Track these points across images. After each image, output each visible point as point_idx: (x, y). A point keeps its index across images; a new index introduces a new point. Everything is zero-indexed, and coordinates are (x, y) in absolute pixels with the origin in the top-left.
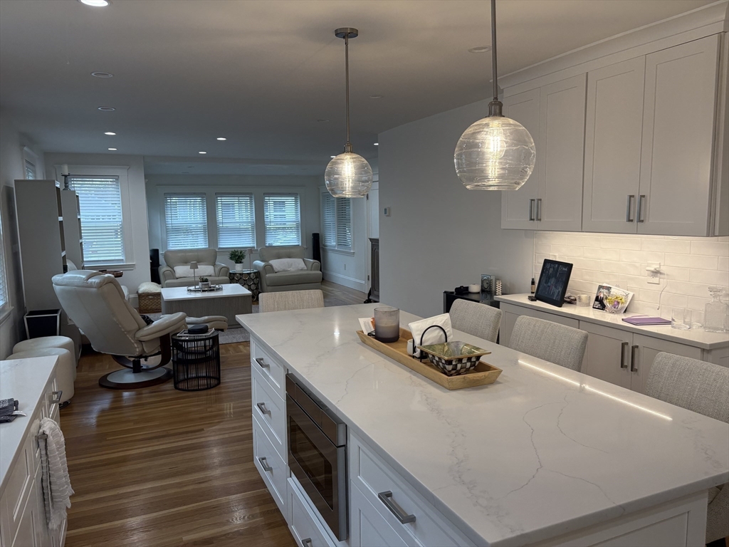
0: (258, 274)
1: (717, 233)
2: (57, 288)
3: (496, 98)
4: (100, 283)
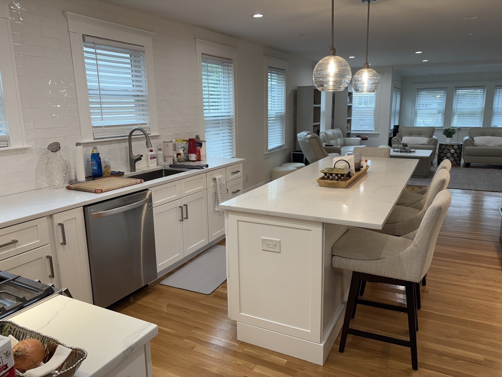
0: (460, 147)
2: (299, 139)
3: (333, 47)
4: (310, 137)
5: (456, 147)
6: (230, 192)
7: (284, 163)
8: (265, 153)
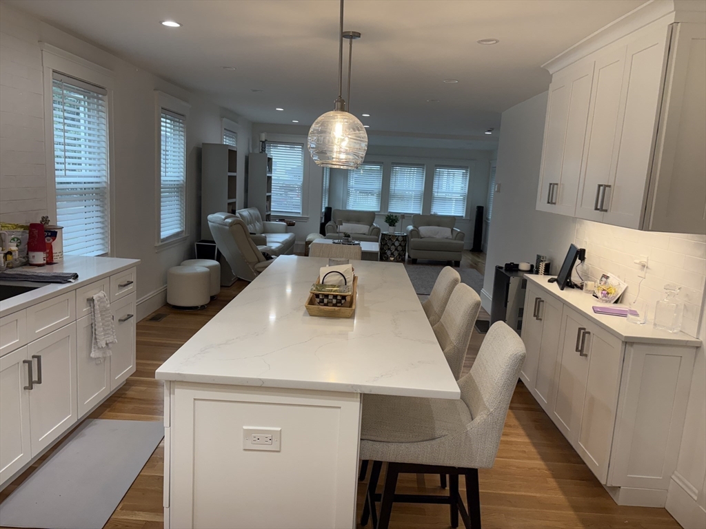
0: (405, 238)
1: (650, 229)
2: (210, 224)
4: (231, 223)
5: (400, 239)
6: (116, 319)
7: (184, 260)
8: (157, 244)
